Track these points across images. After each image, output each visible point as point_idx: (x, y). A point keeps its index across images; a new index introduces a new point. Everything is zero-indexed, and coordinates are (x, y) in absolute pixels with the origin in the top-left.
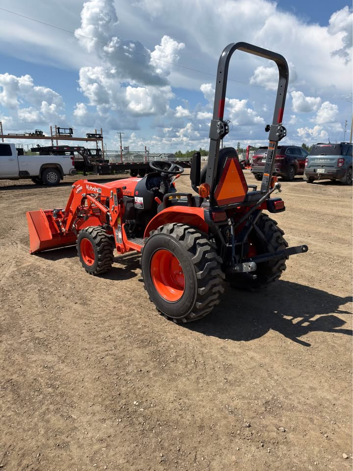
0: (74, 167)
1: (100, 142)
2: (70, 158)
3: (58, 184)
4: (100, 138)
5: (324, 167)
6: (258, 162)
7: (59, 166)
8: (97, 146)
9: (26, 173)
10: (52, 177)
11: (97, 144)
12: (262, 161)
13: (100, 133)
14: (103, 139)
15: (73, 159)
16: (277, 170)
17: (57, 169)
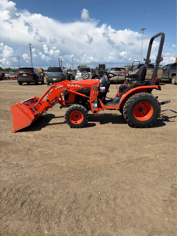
5: (55, 78)
6: (21, 76)
12: (23, 75)
16: (32, 79)
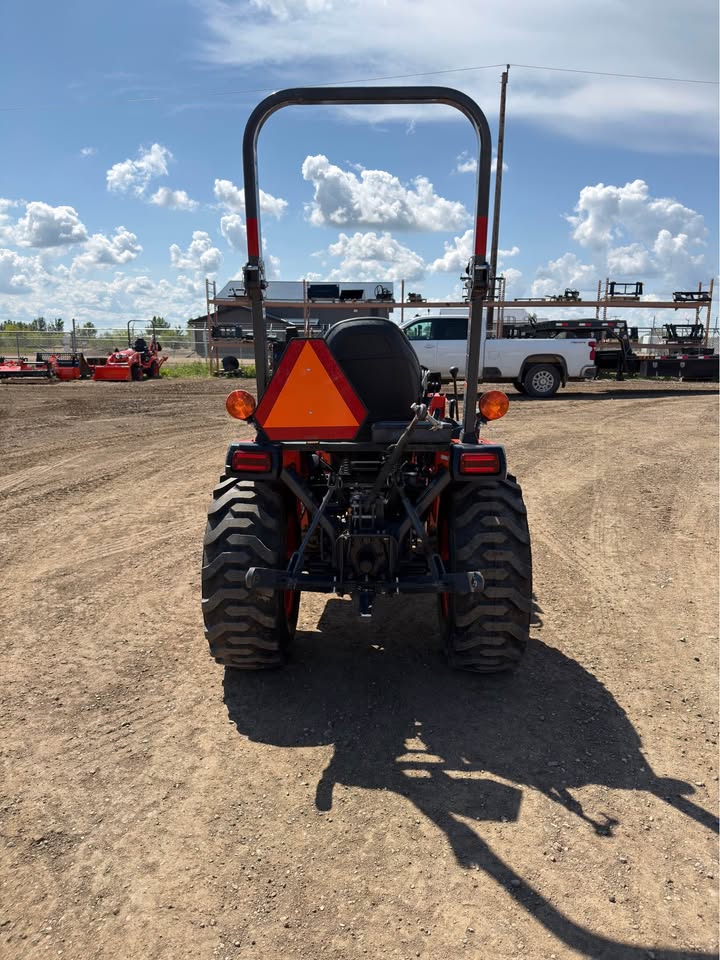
0: (592, 362)
1: (705, 308)
2: (587, 344)
3: (552, 395)
4: (705, 299)
7: (561, 361)
8: (697, 318)
9: (496, 371)
10: (543, 381)
11: (698, 313)
13: (708, 290)
14: (712, 302)
15: (593, 346)
17: (557, 366)
